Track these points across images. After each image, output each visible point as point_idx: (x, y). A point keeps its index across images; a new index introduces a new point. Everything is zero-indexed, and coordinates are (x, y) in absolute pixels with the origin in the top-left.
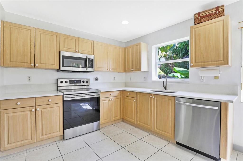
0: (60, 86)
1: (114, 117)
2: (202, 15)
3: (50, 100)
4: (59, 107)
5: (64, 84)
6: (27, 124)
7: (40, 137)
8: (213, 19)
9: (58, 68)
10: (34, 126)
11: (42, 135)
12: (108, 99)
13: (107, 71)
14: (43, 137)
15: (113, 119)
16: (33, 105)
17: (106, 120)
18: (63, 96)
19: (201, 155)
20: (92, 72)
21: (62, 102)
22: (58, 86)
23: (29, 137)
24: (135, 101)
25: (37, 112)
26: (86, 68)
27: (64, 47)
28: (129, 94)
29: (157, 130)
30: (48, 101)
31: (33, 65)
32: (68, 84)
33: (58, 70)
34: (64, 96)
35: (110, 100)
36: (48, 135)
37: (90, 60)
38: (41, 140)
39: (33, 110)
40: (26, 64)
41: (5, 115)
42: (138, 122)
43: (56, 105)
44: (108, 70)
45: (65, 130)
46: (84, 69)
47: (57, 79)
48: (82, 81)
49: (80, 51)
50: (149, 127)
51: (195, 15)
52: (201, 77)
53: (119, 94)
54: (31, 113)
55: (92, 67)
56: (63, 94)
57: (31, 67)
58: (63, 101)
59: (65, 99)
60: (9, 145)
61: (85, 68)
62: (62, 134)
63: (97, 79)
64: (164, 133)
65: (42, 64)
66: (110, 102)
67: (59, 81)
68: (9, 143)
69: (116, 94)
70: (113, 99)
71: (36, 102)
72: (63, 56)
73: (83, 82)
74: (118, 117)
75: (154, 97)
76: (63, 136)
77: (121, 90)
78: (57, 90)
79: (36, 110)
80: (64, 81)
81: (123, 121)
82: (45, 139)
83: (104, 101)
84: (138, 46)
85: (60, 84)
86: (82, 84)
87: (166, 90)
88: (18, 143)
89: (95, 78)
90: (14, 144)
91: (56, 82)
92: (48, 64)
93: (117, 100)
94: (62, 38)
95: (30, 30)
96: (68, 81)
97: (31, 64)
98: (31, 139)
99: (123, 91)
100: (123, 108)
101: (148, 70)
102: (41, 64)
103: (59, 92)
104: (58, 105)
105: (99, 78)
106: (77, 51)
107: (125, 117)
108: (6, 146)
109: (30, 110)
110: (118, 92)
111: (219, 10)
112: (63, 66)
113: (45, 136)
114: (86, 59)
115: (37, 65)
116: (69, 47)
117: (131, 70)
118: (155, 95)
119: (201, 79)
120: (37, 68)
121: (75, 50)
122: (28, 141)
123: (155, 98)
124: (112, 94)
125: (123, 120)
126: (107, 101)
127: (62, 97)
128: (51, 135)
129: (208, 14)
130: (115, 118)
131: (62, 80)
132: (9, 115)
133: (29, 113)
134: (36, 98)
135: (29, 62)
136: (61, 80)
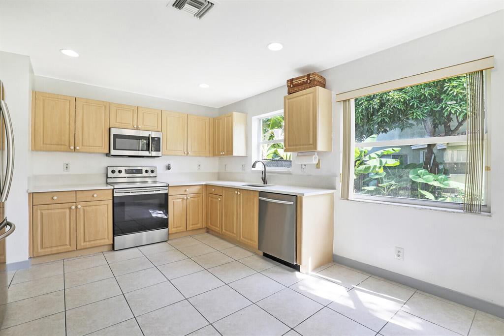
0: (111, 178)
1: (192, 225)
2: (295, 82)
3: (95, 195)
4: (108, 205)
5: (117, 174)
6: (65, 225)
7: (82, 244)
8: (305, 89)
9: (108, 152)
10: (74, 228)
11: (84, 241)
12: (182, 196)
13: (183, 154)
14: (85, 244)
15: (190, 227)
16: (73, 201)
17: (178, 228)
18: (113, 190)
19: (284, 266)
20: (159, 157)
21: (112, 199)
22: (107, 178)
23: (68, 243)
24: (219, 199)
25: (78, 210)
26: (149, 150)
27: (116, 122)
28: (213, 190)
29: (243, 239)
30: (93, 196)
31: (72, 148)
32: (123, 174)
33: (108, 155)
34: (115, 190)
35: (185, 198)
36: (92, 242)
37: (156, 139)
38: (83, 248)
39: (73, 207)
40: (63, 147)
41: (39, 211)
42: (224, 231)
43: (103, 202)
44: (185, 153)
45: (115, 237)
46: (146, 153)
47: (107, 167)
48: (144, 170)
49: (140, 127)
50: (235, 235)
51: (288, 81)
52: (302, 165)
53: (200, 190)
54: (70, 211)
55: (158, 150)
56: (113, 188)
57: (70, 151)
58: (113, 197)
59: (115, 195)
60: (42, 250)
61: (148, 152)
62: (112, 243)
63: (169, 168)
64: (249, 241)
65: (85, 147)
66: (185, 201)
67: (110, 170)
68: (42, 248)
69: (195, 190)
70: (189, 197)
71: (77, 197)
72: (114, 135)
73: (147, 171)
74: (199, 225)
75: (239, 193)
76: (113, 245)
77: (204, 183)
78: (107, 183)
79: (76, 207)
80: (117, 170)
81: (208, 232)
82: (88, 247)
83: (175, 201)
84: (230, 117)
85: (110, 175)
86: (144, 174)
87: (264, 184)
88: (54, 249)
89: (167, 166)
90: (49, 250)
91: (105, 172)
92: (94, 146)
93: (196, 199)
94: (113, 110)
95: (68, 101)
96: (123, 169)
97: (70, 147)
98: (70, 245)
99: (206, 186)
100: (207, 212)
101: (247, 154)
102: (83, 147)
103: (108, 185)
104: (106, 202)
105: (172, 166)
106: (136, 127)
107: (209, 225)
108: (39, 250)
109: (70, 206)
110: (198, 187)
111: (311, 79)
112: (115, 149)
113: (88, 243)
114: (149, 137)
115: (78, 148)
116: (122, 122)
117: (221, 153)
118: (241, 191)
119: (302, 168)
120: (79, 151)
121: (132, 125)
122: (66, 247)
123: (241, 194)
124: (187, 190)
125: (208, 230)
126: (181, 200)
127: (111, 191)
128: (96, 242)
129: (300, 82)
130: (194, 226)
131: (114, 169)
132: (43, 212)
133: (68, 211)
134: (77, 192)
135: (67, 144)
136: (112, 169)
